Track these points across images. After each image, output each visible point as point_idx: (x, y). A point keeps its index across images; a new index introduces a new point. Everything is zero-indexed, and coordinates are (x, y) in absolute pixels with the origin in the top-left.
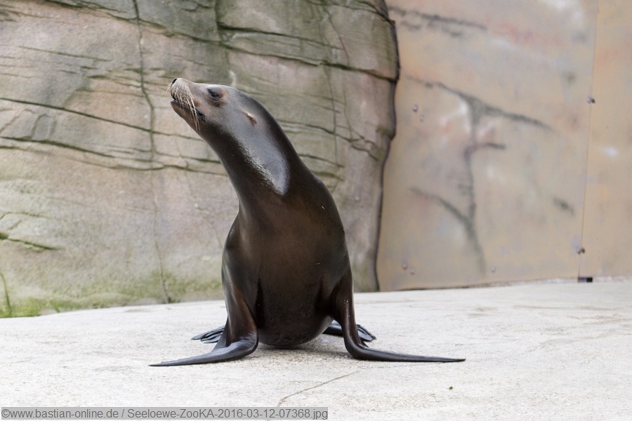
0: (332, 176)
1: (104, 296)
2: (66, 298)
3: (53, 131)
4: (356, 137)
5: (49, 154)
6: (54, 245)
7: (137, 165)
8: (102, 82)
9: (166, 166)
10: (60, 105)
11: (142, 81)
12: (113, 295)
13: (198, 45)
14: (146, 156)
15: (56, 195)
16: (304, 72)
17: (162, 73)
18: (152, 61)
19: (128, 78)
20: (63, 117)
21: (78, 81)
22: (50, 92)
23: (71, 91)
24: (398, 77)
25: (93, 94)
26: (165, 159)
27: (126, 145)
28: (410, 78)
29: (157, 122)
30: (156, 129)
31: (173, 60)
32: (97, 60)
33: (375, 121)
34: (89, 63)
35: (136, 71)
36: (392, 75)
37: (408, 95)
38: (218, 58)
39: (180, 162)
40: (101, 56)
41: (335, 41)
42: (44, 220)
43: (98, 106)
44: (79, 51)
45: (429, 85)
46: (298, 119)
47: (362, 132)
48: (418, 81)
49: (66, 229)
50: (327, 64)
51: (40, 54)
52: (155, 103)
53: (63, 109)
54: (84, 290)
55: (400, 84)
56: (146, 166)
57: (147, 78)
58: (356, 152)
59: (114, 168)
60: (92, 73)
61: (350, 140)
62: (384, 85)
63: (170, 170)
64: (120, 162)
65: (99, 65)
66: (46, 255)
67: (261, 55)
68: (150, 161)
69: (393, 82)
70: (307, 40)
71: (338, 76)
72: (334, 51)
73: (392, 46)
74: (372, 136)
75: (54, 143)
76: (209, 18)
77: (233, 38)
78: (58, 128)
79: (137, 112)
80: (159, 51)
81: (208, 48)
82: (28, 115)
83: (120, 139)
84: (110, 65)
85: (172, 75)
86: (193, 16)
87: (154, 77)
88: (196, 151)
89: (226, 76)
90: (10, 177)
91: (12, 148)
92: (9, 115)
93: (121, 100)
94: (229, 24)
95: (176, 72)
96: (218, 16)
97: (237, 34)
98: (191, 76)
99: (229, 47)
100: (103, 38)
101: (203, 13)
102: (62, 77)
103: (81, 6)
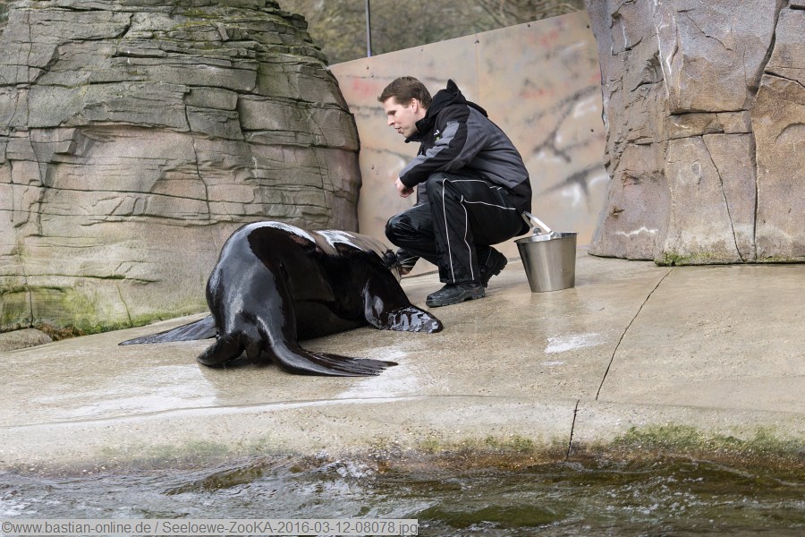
0: (324, 215)
1: (189, 307)
2: (166, 311)
3: (145, 207)
4: (337, 189)
5: (144, 222)
6: (154, 279)
7: (201, 223)
8: (173, 173)
9: (219, 222)
10: (148, 191)
11: (198, 170)
12: (195, 306)
13: (231, 143)
14: (207, 217)
15: (153, 247)
16: (299, 153)
17: (209, 163)
18: (203, 157)
19: (188, 169)
20: (151, 198)
21: (157, 175)
22: (141, 183)
23: (155, 181)
24: (359, 149)
25: (168, 182)
26: (217, 217)
27: (192, 211)
28: (367, 148)
29: (210, 195)
30: (210, 199)
31: (216, 155)
32: (168, 160)
33: (348, 177)
34: (163, 162)
35: (193, 164)
36: (356, 148)
37: (367, 159)
38: (244, 150)
39: (227, 218)
40: (170, 157)
41: (317, 131)
42: (146, 264)
43: (173, 188)
44: (157, 156)
45: (379, 152)
46: (299, 182)
47: (340, 186)
48: (372, 150)
49: (161, 268)
50: (313, 146)
51: (132, 160)
52: (208, 183)
53: (150, 193)
54: (177, 305)
55: (361, 152)
56: (206, 223)
57: (200, 168)
58: (338, 199)
59: (186, 226)
60: (166, 168)
61: (333, 192)
62: (352, 155)
63: (222, 224)
64: (190, 222)
65: (170, 162)
66: (151, 286)
67: (271, 145)
68: (209, 219)
69: (357, 152)
70: (298, 132)
71: (320, 153)
72: (317, 137)
73: (354, 129)
74: (347, 188)
75: (147, 215)
76: (235, 126)
77: (252, 136)
78: (148, 206)
79: (196, 190)
80: (207, 150)
81: (237, 145)
82: (128, 199)
83: (189, 208)
84: (177, 162)
85: (216, 164)
86: (226, 125)
87: (205, 166)
88: (237, 209)
89: (250, 160)
90: (122, 240)
91: (122, 221)
92: (117, 201)
93: (186, 183)
94: (248, 127)
95: (219, 162)
96: (241, 123)
97: (254, 134)
98: (228, 163)
99: (250, 143)
100: (170, 145)
101: (232, 123)
102: (147, 173)
103: (154, 128)
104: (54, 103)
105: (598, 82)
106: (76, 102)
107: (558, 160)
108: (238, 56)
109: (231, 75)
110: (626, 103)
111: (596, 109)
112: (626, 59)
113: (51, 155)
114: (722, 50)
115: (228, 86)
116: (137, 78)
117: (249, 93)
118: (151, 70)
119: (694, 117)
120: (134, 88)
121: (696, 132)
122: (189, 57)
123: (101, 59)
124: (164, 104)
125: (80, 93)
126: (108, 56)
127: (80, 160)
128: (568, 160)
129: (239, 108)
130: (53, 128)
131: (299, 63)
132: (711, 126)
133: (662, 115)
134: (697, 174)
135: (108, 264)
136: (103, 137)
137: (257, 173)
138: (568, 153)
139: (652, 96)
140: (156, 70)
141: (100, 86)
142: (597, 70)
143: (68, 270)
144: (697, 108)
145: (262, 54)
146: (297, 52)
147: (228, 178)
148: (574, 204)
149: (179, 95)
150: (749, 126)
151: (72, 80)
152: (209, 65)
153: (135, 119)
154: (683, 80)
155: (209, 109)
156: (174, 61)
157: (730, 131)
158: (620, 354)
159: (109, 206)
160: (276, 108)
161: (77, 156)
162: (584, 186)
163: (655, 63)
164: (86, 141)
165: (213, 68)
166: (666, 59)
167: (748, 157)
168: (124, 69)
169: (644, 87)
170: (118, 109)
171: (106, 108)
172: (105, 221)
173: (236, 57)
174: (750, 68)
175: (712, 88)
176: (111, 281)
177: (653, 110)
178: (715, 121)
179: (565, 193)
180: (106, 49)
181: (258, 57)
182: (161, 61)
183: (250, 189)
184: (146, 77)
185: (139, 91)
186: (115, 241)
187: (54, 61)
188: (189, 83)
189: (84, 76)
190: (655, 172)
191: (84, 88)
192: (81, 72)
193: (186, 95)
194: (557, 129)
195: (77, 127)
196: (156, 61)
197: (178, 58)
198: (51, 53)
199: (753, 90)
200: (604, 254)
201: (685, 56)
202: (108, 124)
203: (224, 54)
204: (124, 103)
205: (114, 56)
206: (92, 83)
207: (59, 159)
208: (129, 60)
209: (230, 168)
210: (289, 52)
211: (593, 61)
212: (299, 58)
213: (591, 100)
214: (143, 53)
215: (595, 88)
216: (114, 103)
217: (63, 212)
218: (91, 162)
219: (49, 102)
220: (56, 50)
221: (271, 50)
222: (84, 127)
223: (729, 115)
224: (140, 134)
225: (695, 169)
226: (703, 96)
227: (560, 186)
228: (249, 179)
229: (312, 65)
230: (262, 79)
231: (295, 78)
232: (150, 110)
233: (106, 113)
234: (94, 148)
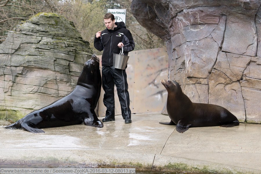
5: (40, 94)
7: (56, 96)
8: (49, 82)
9: (61, 96)
10: (42, 86)
13: (66, 75)
14: (57, 94)
15: (42, 102)
18: (58, 78)
20: (43, 88)
21: (45, 82)
22: (40, 84)
23: (44, 83)
25: (48, 84)
26: (60, 95)
27: (54, 93)
29: (59, 88)
30: (59, 90)
31: (61, 78)
34: (47, 78)
35: (55, 80)
38: (69, 77)
39: (63, 95)
40: (49, 77)
42: (40, 106)
43: (49, 86)
44: (45, 77)
51: (38, 77)
52: (59, 85)
59: (52, 97)
60: (47, 80)
63: (61, 97)
65: (49, 79)
67: (77, 76)
68: (58, 95)
75: (41, 93)
76: (68, 70)
77: (72, 73)
78: (42, 90)
79: (55, 87)
80: (59, 76)
81: (68, 75)
82: (36, 88)
83: (52, 92)
84: (51, 79)
85: (61, 80)
86: (65, 70)
87: (58, 81)
88: (66, 93)
89: (71, 80)
90: (34, 99)
91: (34, 94)
92: (33, 88)
93: (53, 85)
94: (71, 71)
95: (62, 80)
96: (69, 70)
97: (73, 73)
98: (65, 80)
99: (71, 75)
100: (49, 74)
101: (67, 69)
102: (42, 81)
103: (45, 69)
104: (18, 60)
105: (168, 67)
106: (24, 60)
107: (155, 87)
108: (70, 51)
109: (67, 56)
110: (175, 74)
111: (166, 74)
112: (176, 61)
113: (16, 74)
114: (202, 61)
115: (66, 59)
116: (42, 55)
117: (72, 62)
118: (46, 53)
119: (193, 79)
120: (40, 57)
121: (193, 83)
122: (56, 50)
123: (32, 49)
124: (48, 62)
125: (26, 58)
126: (34, 48)
127: (24, 76)
128: (158, 87)
129: (69, 65)
130: (17, 66)
131: (87, 55)
132: (198, 82)
133: (184, 78)
134: (193, 94)
135: (29, 105)
136: (31, 70)
137: (72, 84)
138: (158, 86)
139: (182, 72)
140: (47, 53)
141: (31, 56)
142: (168, 64)
143: (18, 106)
144: (194, 76)
145: (77, 51)
146: (86, 51)
147: (64, 84)
148: (158, 100)
149: (53, 61)
150: (208, 83)
151: (24, 54)
152: (62, 53)
153: (40, 66)
154: (191, 69)
155: (60, 65)
156: (52, 51)
157: (203, 83)
158: (168, 142)
159: (31, 89)
160: (79, 66)
161: (23, 75)
162: (162, 95)
163: (184, 63)
164: (26, 71)
165: (63, 54)
166: (187, 62)
167: (207, 91)
168: (38, 52)
169: (180, 69)
170: (36, 63)
171: (32, 62)
172: (29, 93)
173: (69, 51)
174: (209, 67)
175: (199, 72)
176: (30, 110)
177: (182, 76)
178: (199, 81)
179: (156, 96)
180: (34, 46)
181: (75, 52)
182: (49, 51)
183: (70, 88)
184: (44, 55)
185: (42, 58)
186: (32, 99)
187: (19, 48)
188: (56, 57)
189: (27, 53)
191: (27, 56)
192: (26, 52)
193: (55, 61)
194: (155, 79)
195: (24, 67)
196: (47, 51)
197: (53, 50)
198: (19, 46)
199: (210, 73)
200: (166, 114)
201: (192, 62)
202: (33, 67)
203: (66, 50)
204: (37, 61)
205: (36, 48)
206: (29, 55)
207: (18, 75)
208: (40, 50)
209: (65, 82)
210: (84, 51)
211: (167, 61)
212: (87, 53)
213: (165, 72)
214: (44, 48)
215: (167, 68)
216: (35, 61)
217: (18, 90)
218: (27, 77)
219: (17, 59)
220: (20, 45)
221: (79, 50)
222: (26, 67)
223: (203, 79)
224: (41, 70)
225: (192, 93)
226: (196, 73)
227: (155, 94)
228: (70, 85)
229: (90, 55)
230: (76, 58)
231: (85, 59)
232: (44, 64)
233: (32, 64)
234: (28, 73)
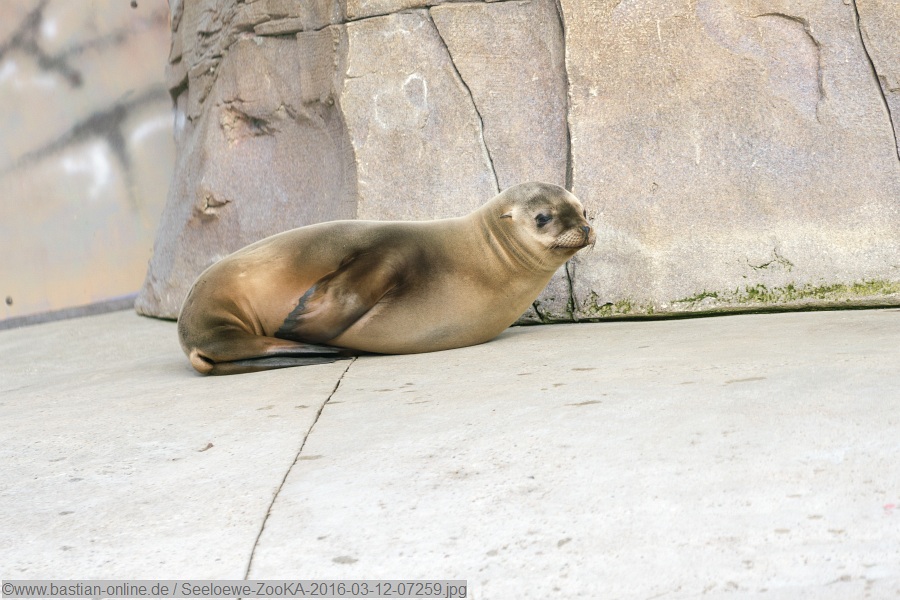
107: (49, 82)
134: (418, 103)
138: (75, 64)
148: (94, 192)
162: (118, 145)
179: (70, 163)
190: (309, 104)
194: (44, 3)
225: (413, 92)
227: (55, 148)
